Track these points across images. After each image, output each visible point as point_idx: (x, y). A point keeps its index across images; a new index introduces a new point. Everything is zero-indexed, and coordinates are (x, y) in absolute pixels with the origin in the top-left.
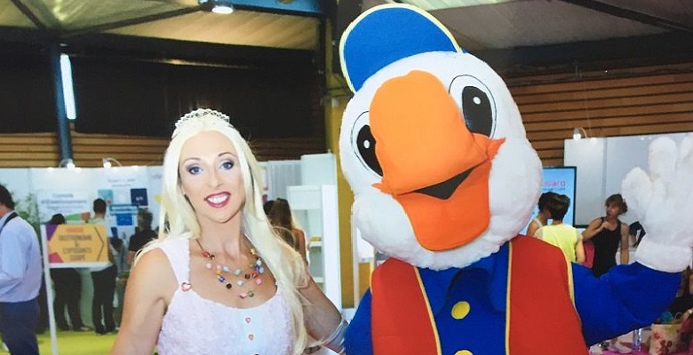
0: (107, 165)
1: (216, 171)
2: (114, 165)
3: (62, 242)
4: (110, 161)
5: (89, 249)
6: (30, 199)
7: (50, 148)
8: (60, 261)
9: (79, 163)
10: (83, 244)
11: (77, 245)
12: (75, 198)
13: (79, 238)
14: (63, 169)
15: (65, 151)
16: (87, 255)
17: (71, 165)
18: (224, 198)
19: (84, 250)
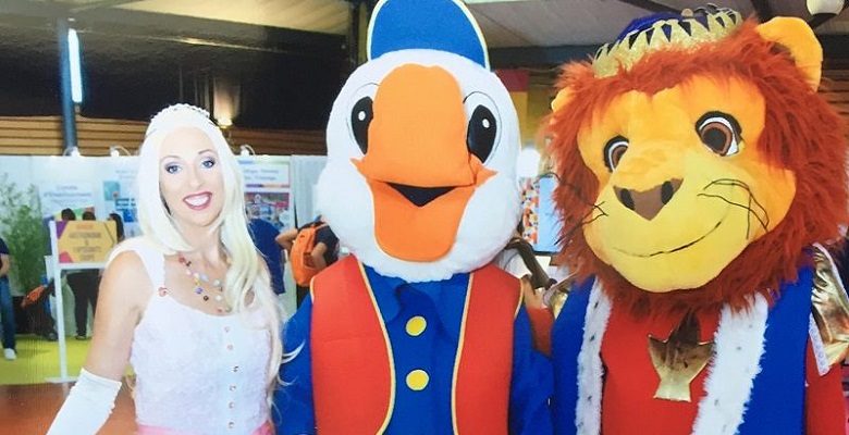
0: (115, 153)
1: (195, 169)
2: (123, 154)
3: (74, 240)
4: (118, 150)
5: (99, 247)
6: (31, 191)
7: (54, 134)
8: (70, 261)
9: (87, 151)
10: (93, 242)
11: (87, 243)
12: (80, 191)
13: (89, 235)
14: (68, 158)
15: (70, 137)
16: (96, 254)
17: (76, 153)
18: (204, 200)
19: (93, 249)
